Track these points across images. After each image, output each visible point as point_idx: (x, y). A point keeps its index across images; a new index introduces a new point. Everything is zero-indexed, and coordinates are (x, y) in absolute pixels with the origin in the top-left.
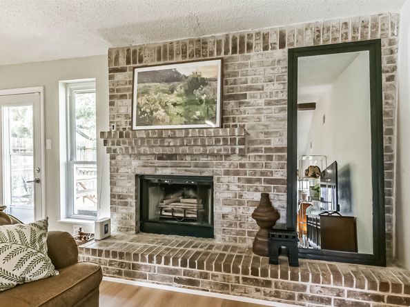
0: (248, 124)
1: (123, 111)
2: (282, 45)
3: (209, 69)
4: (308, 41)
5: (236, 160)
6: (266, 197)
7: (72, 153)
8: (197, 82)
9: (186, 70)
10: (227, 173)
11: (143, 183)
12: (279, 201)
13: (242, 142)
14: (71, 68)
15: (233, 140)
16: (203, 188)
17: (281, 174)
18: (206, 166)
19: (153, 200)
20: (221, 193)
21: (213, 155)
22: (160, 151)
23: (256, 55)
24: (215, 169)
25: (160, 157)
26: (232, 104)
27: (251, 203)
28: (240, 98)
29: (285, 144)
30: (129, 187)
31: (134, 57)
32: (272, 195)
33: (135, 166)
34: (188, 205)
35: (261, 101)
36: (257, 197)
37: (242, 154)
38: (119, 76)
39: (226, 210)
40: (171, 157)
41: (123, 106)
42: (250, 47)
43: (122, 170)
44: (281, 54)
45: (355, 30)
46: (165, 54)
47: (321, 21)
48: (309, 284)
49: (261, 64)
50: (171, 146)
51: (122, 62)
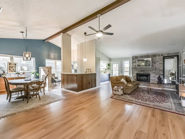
0: (156, 66)
1: (134, 65)
2: (162, 56)
3: (150, 59)
4: (167, 55)
5: (154, 71)
6: (159, 76)
7: (124, 70)
8: (147, 61)
9: (145, 59)
10: (152, 73)
11: (137, 74)
12: (162, 77)
13: (155, 69)
14: (126, 59)
15: (154, 69)
16: (148, 75)
17: (162, 73)
18: (149, 72)
19: (138, 77)
20: (151, 76)
21: (150, 71)
22: (141, 70)
23: (158, 57)
24: (151, 73)
25: (141, 71)
26: (153, 64)
27: (157, 77)
28: (155, 63)
29: (163, 69)
30: (135, 75)
31: (136, 57)
32: (160, 76)
33: (137, 72)
34: (145, 78)
35: (158, 63)
36: (158, 76)
37: (155, 70)
38: (134, 60)
39: (152, 78)
40: (142, 71)
41: (135, 64)
42: (156, 56)
43: (134, 73)
44: (162, 57)
45: (175, 54)
46: (142, 57)
47: (169, 53)
48: (166, 86)
49: (158, 58)
50: (143, 69)
51: (134, 58)
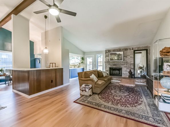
0: (127, 60)
1: (107, 58)
2: (133, 50)
3: (122, 53)
4: (137, 49)
5: (126, 65)
6: (130, 70)
7: (98, 64)
8: (119, 55)
9: (118, 53)
10: (124, 67)
11: (110, 68)
12: (132, 71)
13: (127, 63)
14: (99, 52)
15: (125, 63)
16: (120, 69)
17: (133, 67)
18: (121, 66)
19: (111, 71)
20: (123, 70)
21: (122, 65)
22: (114, 64)
23: (129, 51)
24: (122, 66)
25: (113, 65)
26: (125, 58)
27: (128, 71)
28: (126, 57)
29: (133, 63)
30: (108, 69)
31: (109, 51)
32: (131, 70)
33: (109, 66)
34: (117, 72)
35: (129, 57)
36: (129, 70)
37: (127, 64)
38: (107, 54)
39: (124, 72)
40: (115, 65)
41: (108, 58)
42: (128, 50)
43: (107, 67)
44: (133, 51)
45: (144, 48)
46: (114, 50)
47: (139, 46)
48: (137, 80)
49: (129, 52)
50: (115, 63)
51: (107, 52)
